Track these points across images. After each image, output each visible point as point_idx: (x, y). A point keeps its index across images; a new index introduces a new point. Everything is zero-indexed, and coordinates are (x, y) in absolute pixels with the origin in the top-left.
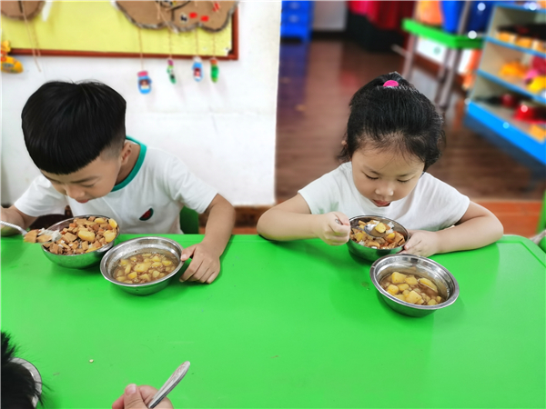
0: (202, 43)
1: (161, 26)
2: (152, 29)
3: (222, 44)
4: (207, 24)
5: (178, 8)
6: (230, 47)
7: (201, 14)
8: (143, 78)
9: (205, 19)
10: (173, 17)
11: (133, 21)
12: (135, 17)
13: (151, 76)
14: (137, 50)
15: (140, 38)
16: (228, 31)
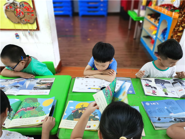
0: (29, 26)
1: (19, 23)
2: (16, 23)
3: (34, 27)
4: (29, 22)
5: (22, 18)
6: (37, 27)
7: (28, 20)
8: (17, 35)
9: (29, 21)
11: (12, 22)
12: (12, 20)
13: (19, 34)
14: (14, 28)
15: (14, 25)
16: (35, 23)
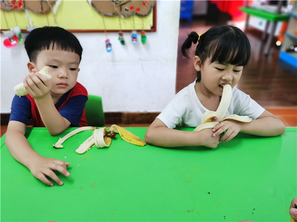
0: (137, 23)
1: (115, 15)
2: (109, 16)
3: (147, 23)
4: (139, 12)
5: (124, 4)
6: (152, 25)
7: (136, 7)
8: (108, 43)
10: (121, 10)
11: (100, 13)
12: (101, 10)
16: (151, 16)
